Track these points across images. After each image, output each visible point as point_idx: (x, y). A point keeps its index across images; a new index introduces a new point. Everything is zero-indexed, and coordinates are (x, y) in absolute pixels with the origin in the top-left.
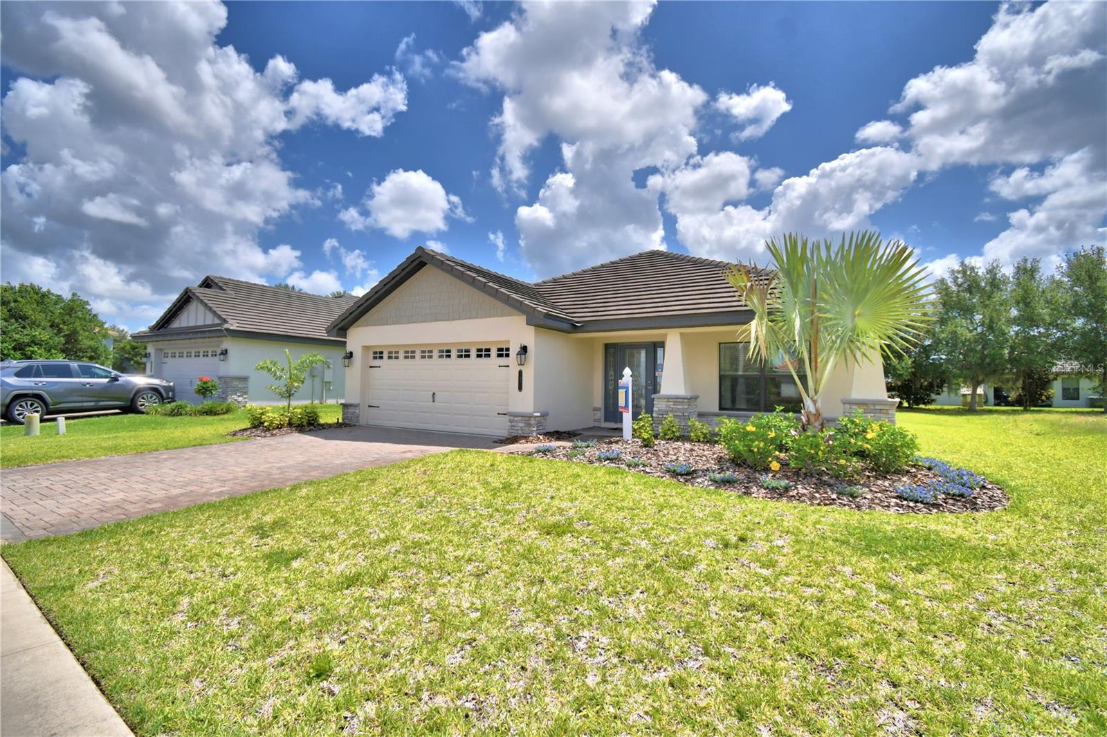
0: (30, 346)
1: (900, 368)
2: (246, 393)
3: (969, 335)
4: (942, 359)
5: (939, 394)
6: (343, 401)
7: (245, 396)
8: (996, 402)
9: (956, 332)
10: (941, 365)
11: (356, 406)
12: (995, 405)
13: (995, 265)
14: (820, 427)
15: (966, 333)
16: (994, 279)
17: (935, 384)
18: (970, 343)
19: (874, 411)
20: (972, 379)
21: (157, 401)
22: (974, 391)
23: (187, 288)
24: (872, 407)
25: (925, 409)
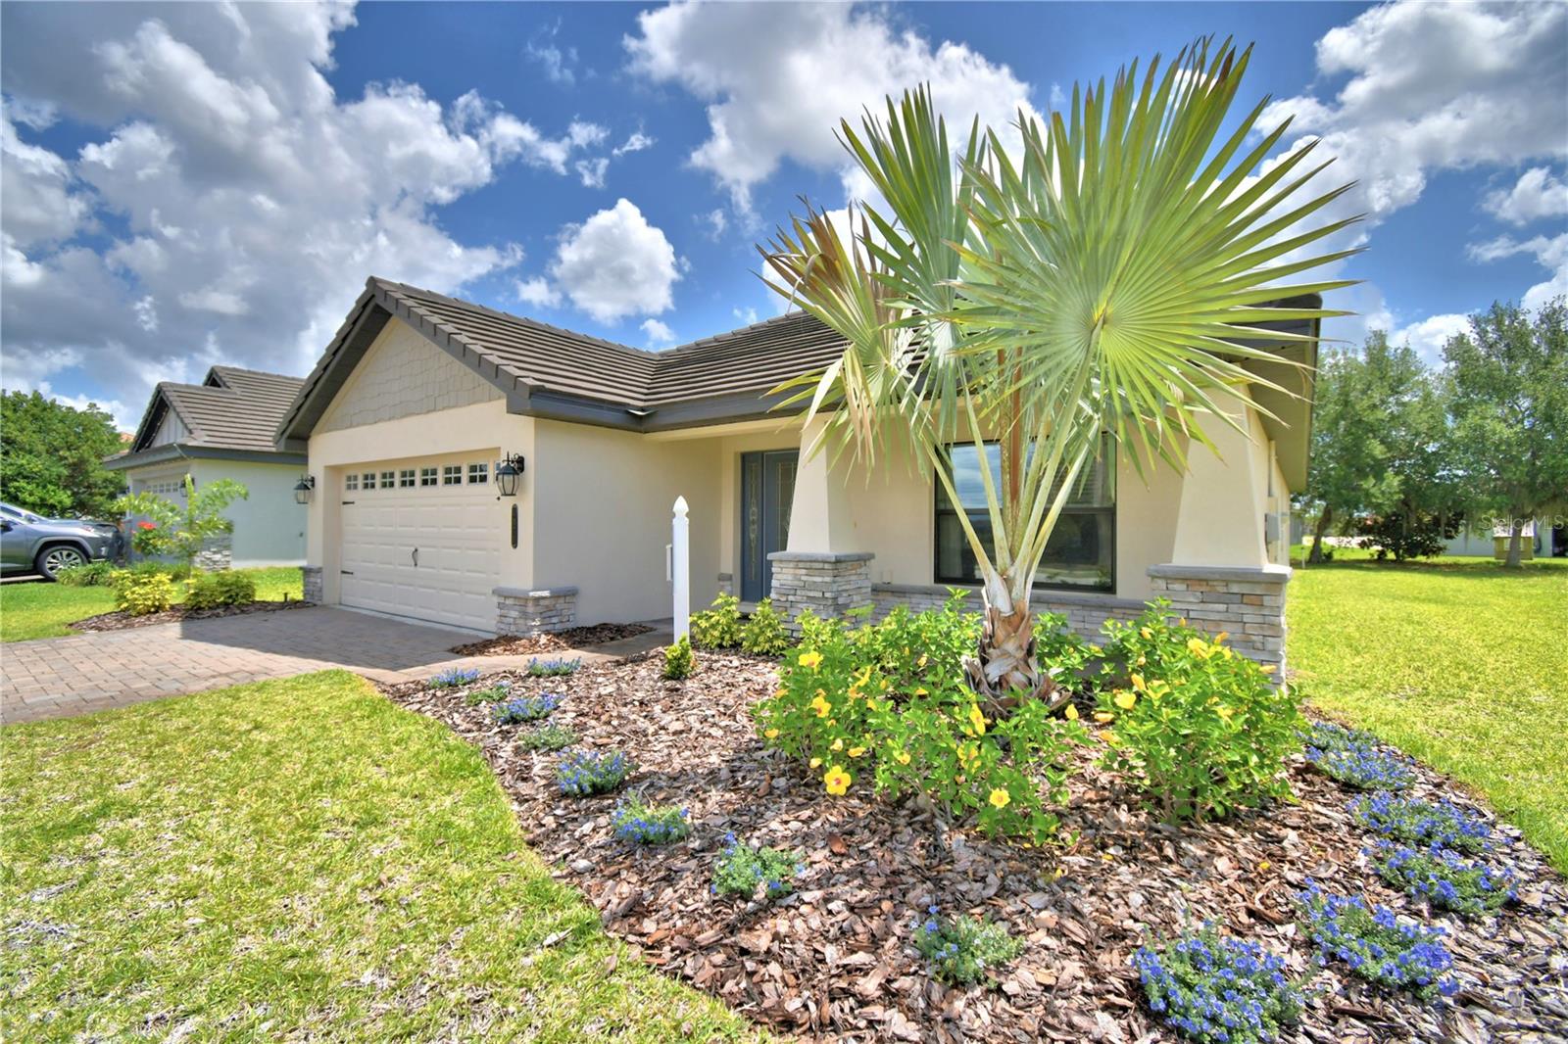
0: (16, 480)
1: (1378, 494)
2: (227, 548)
3: (1507, 433)
4: (1457, 476)
5: (1451, 537)
6: (303, 563)
7: (227, 553)
8: (1557, 550)
9: (1482, 427)
10: (1455, 486)
11: (319, 571)
12: (1555, 555)
13: (1556, 306)
14: (1021, 654)
15: (1500, 427)
16: (1555, 331)
17: (1444, 520)
18: (1509, 445)
19: (1227, 598)
20: (1511, 512)
21: (79, 561)
22: (1517, 532)
23: (159, 385)
24: (1221, 589)
25: (1426, 564)
